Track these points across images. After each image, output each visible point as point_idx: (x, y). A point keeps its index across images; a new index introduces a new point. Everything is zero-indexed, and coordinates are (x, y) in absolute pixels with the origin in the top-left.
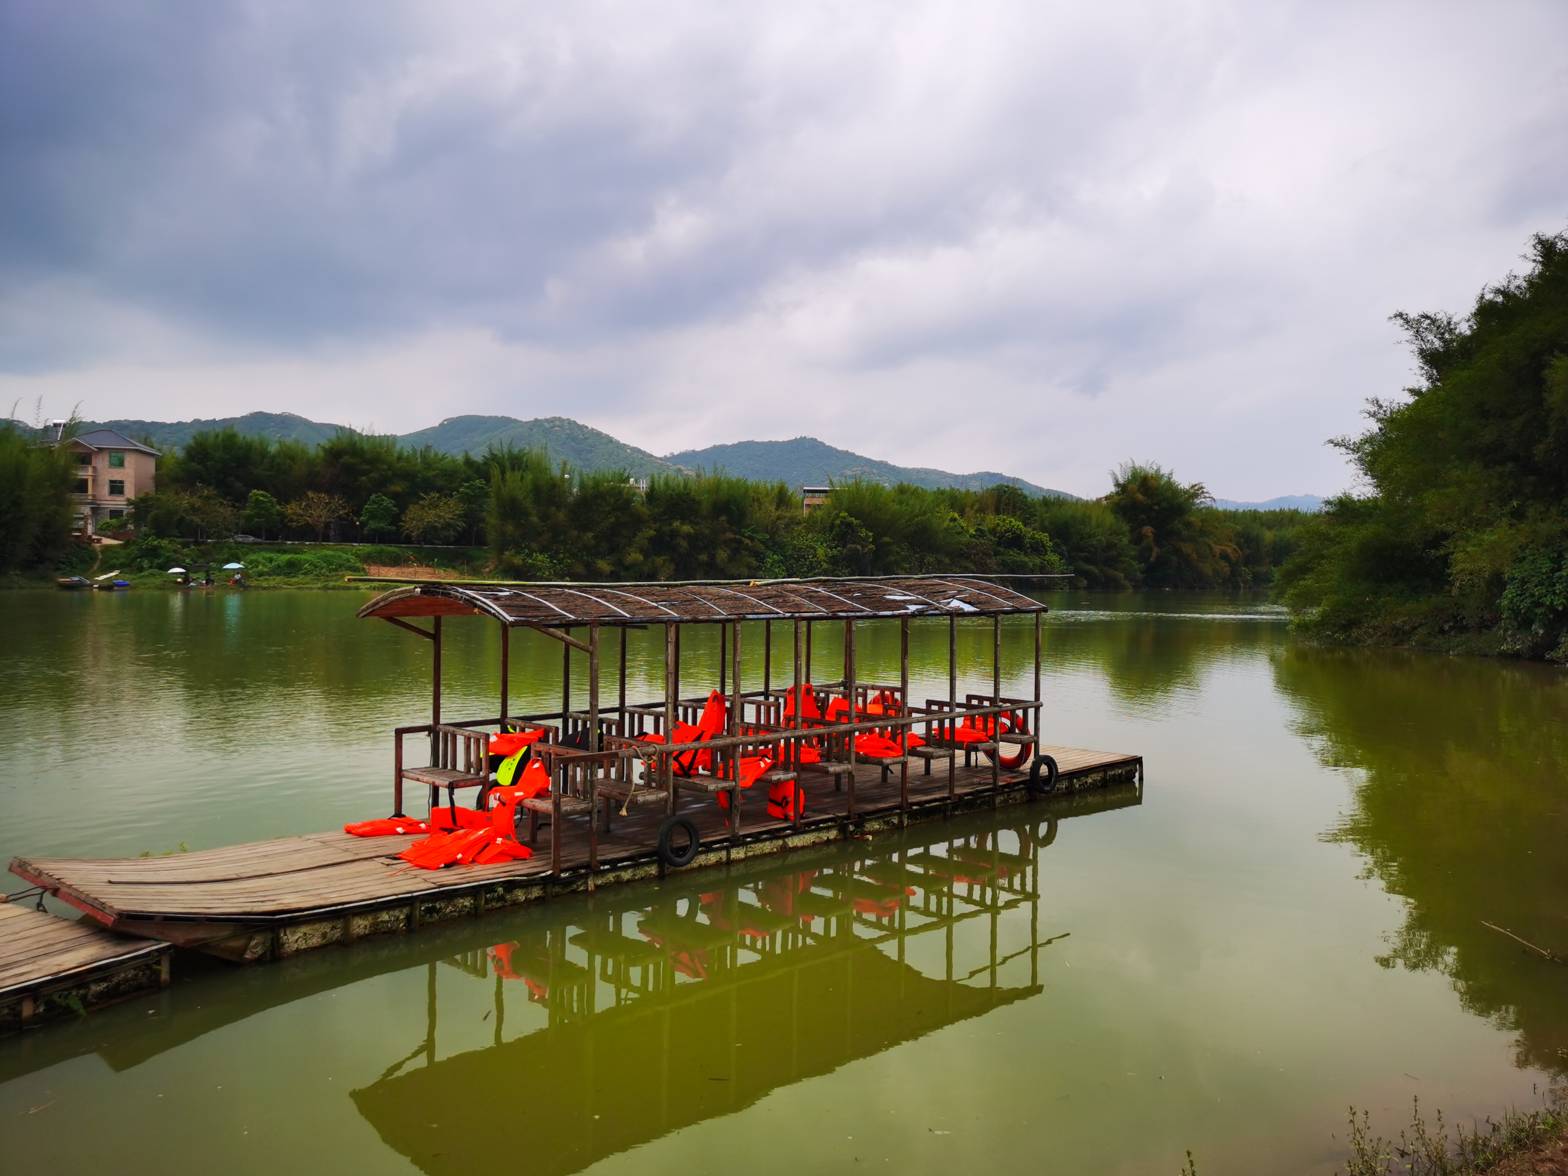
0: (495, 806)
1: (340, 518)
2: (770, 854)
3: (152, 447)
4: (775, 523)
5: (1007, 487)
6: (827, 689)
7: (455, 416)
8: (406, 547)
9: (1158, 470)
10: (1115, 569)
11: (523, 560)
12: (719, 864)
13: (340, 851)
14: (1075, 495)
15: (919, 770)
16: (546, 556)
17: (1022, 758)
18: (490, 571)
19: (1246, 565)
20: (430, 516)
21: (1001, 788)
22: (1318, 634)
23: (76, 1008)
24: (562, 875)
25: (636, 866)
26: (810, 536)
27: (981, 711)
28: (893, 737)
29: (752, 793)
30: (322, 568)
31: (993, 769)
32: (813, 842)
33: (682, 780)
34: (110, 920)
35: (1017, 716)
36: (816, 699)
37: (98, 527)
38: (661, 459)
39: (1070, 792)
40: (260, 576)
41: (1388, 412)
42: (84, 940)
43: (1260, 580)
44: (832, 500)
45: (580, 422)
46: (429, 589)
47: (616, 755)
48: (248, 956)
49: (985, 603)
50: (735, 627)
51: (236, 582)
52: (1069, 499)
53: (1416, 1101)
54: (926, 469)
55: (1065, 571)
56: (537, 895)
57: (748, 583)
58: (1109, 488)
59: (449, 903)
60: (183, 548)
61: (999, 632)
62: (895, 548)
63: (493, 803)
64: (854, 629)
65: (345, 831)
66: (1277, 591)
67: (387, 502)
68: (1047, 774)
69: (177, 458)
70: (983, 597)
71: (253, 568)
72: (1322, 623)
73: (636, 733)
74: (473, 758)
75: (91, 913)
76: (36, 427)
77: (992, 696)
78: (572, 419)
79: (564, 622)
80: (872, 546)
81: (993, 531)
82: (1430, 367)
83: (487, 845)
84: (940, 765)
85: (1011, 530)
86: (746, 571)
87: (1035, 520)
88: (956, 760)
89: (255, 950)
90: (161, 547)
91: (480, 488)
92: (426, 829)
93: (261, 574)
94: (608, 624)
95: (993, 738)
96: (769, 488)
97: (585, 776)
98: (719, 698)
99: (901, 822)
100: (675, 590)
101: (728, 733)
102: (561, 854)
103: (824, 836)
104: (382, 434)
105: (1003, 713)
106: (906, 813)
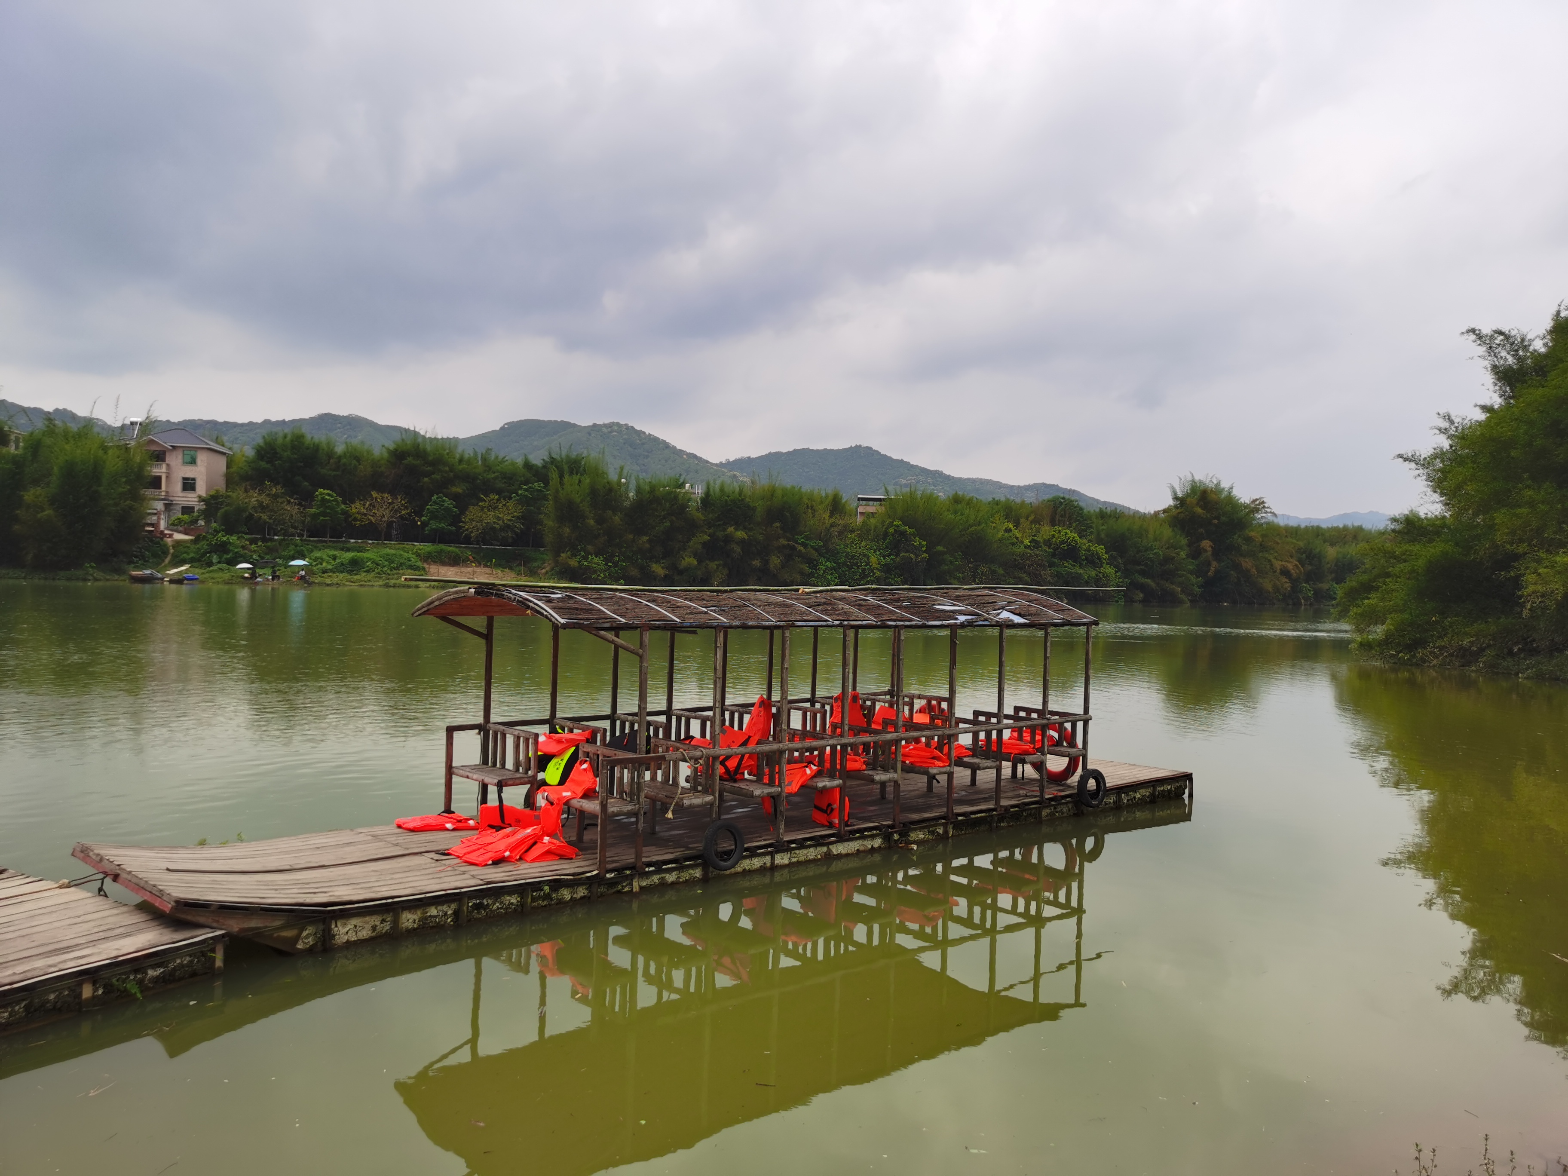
0: (543, 805)
1: (402, 517)
2: (814, 861)
3: (223, 445)
4: (829, 530)
5: (1063, 498)
6: (873, 697)
7: (516, 420)
8: (465, 547)
9: (1218, 484)
10: (1172, 583)
11: (579, 562)
12: (762, 870)
13: (390, 845)
14: (1132, 507)
15: (964, 780)
16: (602, 559)
17: (1070, 770)
18: (547, 573)
19: (1307, 582)
20: (490, 518)
21: (1047, 801)
22: (1381, 653)
23: (133, 992)
24: (608, 876)
25: (681, 869)
26: (863, 544)
27: (1029, 723)
28: (940, 747)
29: (796, 799)
30: (385, 566)
31: (1040, 781)
32: (858, 850)
33: (728, 785)
34: (167, 907)
35: (1066, 729)
36: (863, 707)
37: (170, 523)
38: (716, 465)
39: (1118, 807)
40: (324, 572)
41: (1460, 428)
42: (143, 925)
43: (1322, 597)
44: (886, 509)
45: (638, 428)
46: (483, 589)
47: (663, 758)
48: (300, 946)
49: (1035, 615)
50: (783, 634)
51: (302, 578)
52: (1126, 512)
53: (1486, 1139)
54: (981, 479)
55: (1121, 584)
56: (582, 894)
57: (798, 590)
58: (1168, 502)
59: (497, 900)
60: (251, 544)
61: (1049, 644)
62: (948, 557)
63: (541, 802)
64: (902, 638)
65: (396, 826)
66: (1340, 608)
67: (448, 503)
68: (1095, 788)
69: (247, 457)
70: (1033, 609)
71: (317, 565)
72: (1386, 642)
73: (683, 737)
74: (522, 757)
75: (149, 900)
76: (114, 425)
77: (1041, 708)
78: (630, 425)
79: (614, 625)
80: (925, 555)
81: (1048, 543)
82: (1504, 384)
83: (535, 843)
84: (986, 777)
85: (1066, 542)
86: (799, 578)
87: (1091, 533)
88: (1003, 772)
89: (306, 941)
90: (230, 543)
91: (538, 490)
92: (475, 826)
93: (325, 571)
94: (658, 628)
95: (1041, 750)
96: (824, 495)
97: (633, 778)
98: (766, 703)
99: (946, 832)
100: (725, 596)
101: (774, 739)
102: (608, 854)
103: (869, 844)
104: (445, 437)
105: (1052, 726)
106: (951, 823)
